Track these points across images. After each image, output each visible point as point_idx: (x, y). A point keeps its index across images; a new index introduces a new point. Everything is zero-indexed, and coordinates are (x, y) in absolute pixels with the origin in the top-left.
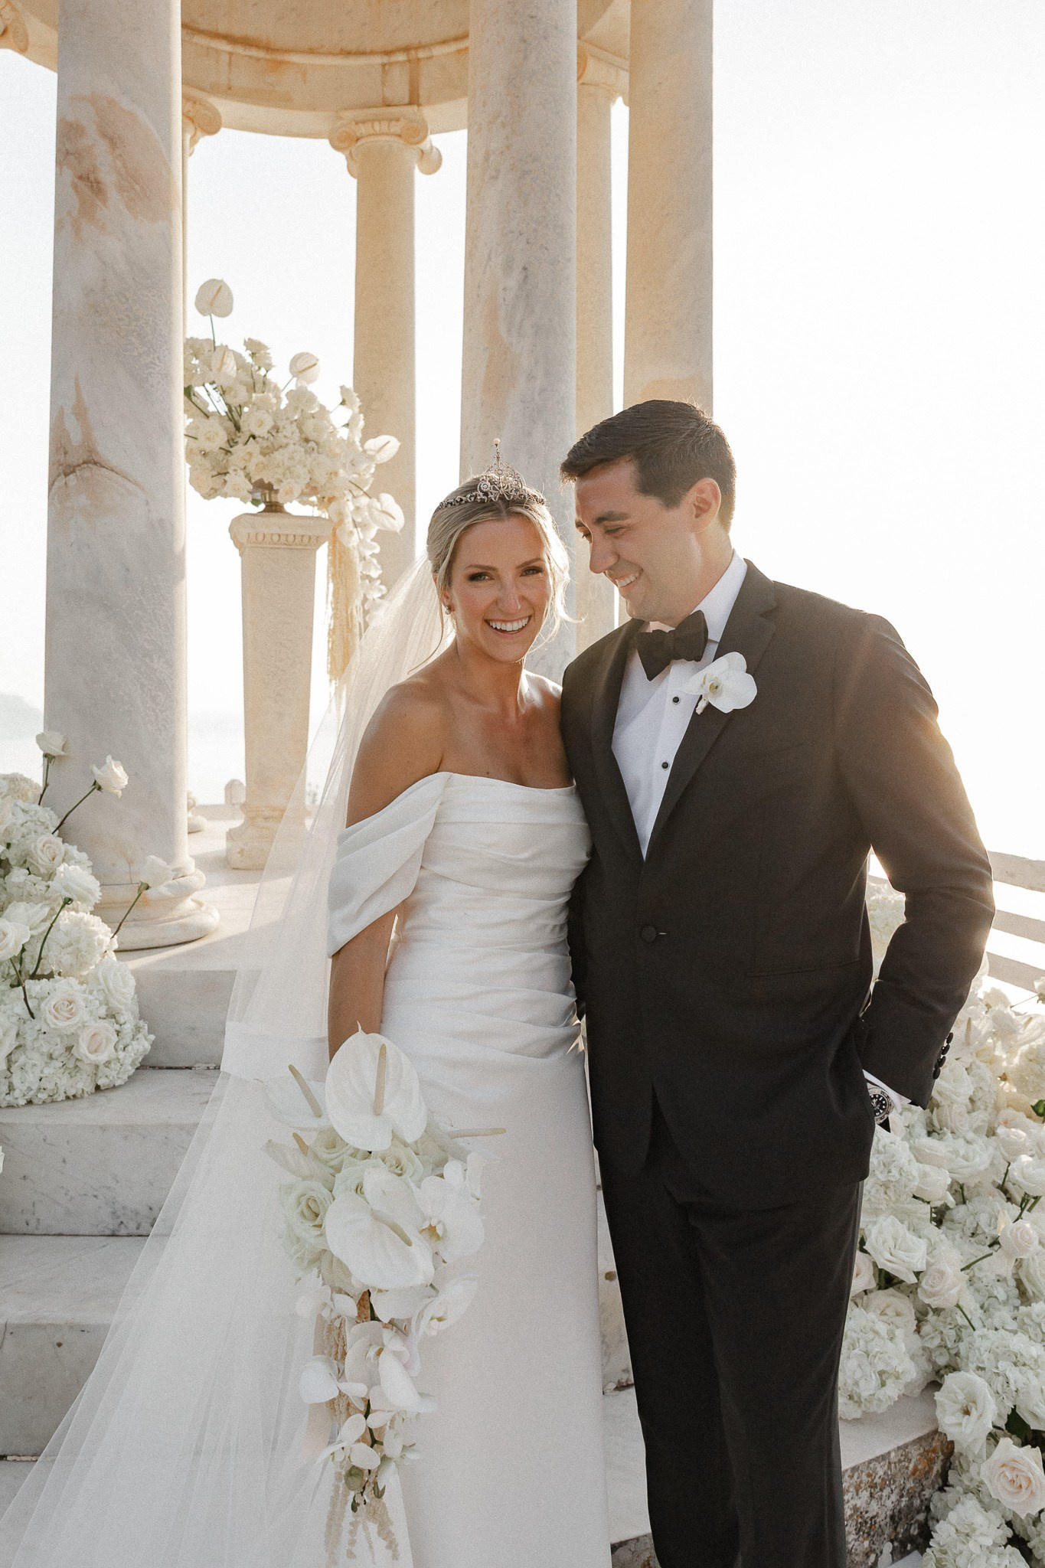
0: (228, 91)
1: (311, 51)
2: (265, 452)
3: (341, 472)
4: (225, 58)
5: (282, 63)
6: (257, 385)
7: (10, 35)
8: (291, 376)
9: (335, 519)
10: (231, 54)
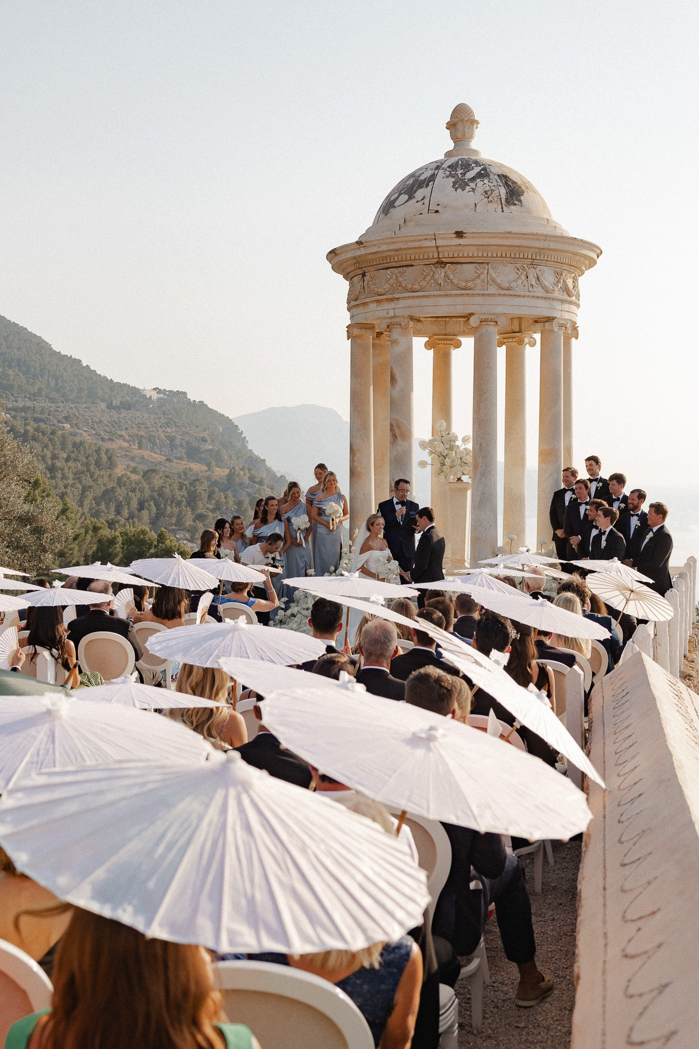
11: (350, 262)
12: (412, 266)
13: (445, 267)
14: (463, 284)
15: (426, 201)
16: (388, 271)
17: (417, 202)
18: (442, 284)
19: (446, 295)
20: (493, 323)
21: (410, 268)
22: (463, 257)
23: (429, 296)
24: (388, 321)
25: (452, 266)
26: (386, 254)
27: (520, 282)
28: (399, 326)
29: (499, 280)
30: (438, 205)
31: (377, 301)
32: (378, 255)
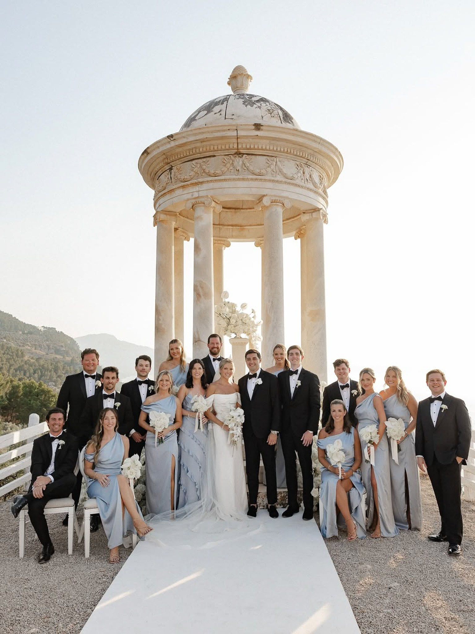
0: (232, 237)
1: (250, 225)
2: (235, 327)
3: (251, 329)
4: (231, 230)
5: (244, 229)
6: (234, 312)
7: (186, 239)
8: (241, 308)
9: (250, 338)
10: (232, 229)
11: (161, 159)
12: (214, 156)
13: (242, 156)
14: (258, 171)
15: (223, 113)
16: (194, 162)
17: (215, 114)
18: (240, 170)
19: (243, 179)
20: (281, 204)
21: (213, 158)
22: (258, 149)
23: (229, 180)
24: (193, 201)
25: (248, 157)
26: (193, 146)
27: (299, 175)
28: (202, 204)
29: (285, 171)
30: (233, 115)
31: (183, 187)
32: (185, 148)
